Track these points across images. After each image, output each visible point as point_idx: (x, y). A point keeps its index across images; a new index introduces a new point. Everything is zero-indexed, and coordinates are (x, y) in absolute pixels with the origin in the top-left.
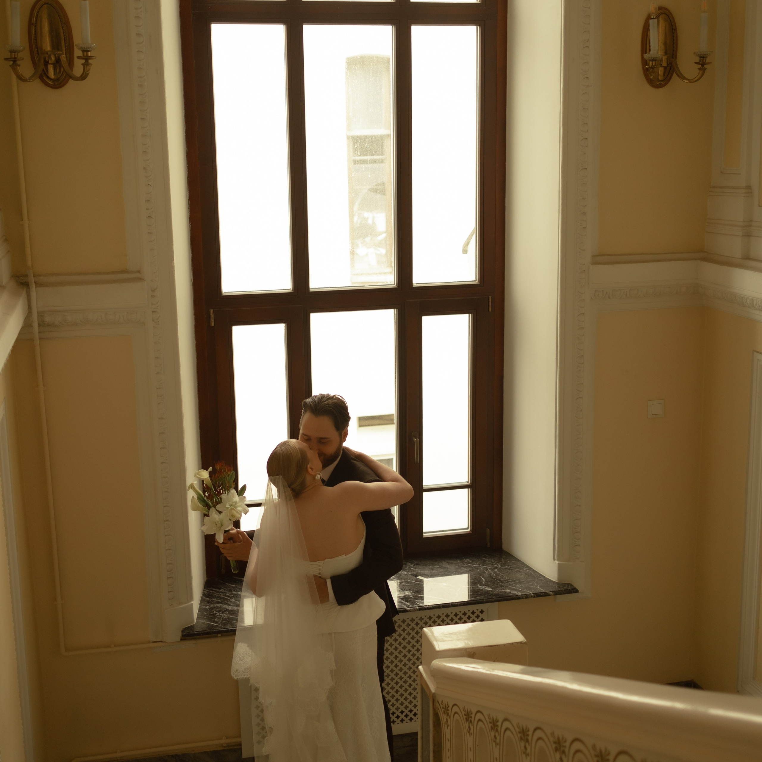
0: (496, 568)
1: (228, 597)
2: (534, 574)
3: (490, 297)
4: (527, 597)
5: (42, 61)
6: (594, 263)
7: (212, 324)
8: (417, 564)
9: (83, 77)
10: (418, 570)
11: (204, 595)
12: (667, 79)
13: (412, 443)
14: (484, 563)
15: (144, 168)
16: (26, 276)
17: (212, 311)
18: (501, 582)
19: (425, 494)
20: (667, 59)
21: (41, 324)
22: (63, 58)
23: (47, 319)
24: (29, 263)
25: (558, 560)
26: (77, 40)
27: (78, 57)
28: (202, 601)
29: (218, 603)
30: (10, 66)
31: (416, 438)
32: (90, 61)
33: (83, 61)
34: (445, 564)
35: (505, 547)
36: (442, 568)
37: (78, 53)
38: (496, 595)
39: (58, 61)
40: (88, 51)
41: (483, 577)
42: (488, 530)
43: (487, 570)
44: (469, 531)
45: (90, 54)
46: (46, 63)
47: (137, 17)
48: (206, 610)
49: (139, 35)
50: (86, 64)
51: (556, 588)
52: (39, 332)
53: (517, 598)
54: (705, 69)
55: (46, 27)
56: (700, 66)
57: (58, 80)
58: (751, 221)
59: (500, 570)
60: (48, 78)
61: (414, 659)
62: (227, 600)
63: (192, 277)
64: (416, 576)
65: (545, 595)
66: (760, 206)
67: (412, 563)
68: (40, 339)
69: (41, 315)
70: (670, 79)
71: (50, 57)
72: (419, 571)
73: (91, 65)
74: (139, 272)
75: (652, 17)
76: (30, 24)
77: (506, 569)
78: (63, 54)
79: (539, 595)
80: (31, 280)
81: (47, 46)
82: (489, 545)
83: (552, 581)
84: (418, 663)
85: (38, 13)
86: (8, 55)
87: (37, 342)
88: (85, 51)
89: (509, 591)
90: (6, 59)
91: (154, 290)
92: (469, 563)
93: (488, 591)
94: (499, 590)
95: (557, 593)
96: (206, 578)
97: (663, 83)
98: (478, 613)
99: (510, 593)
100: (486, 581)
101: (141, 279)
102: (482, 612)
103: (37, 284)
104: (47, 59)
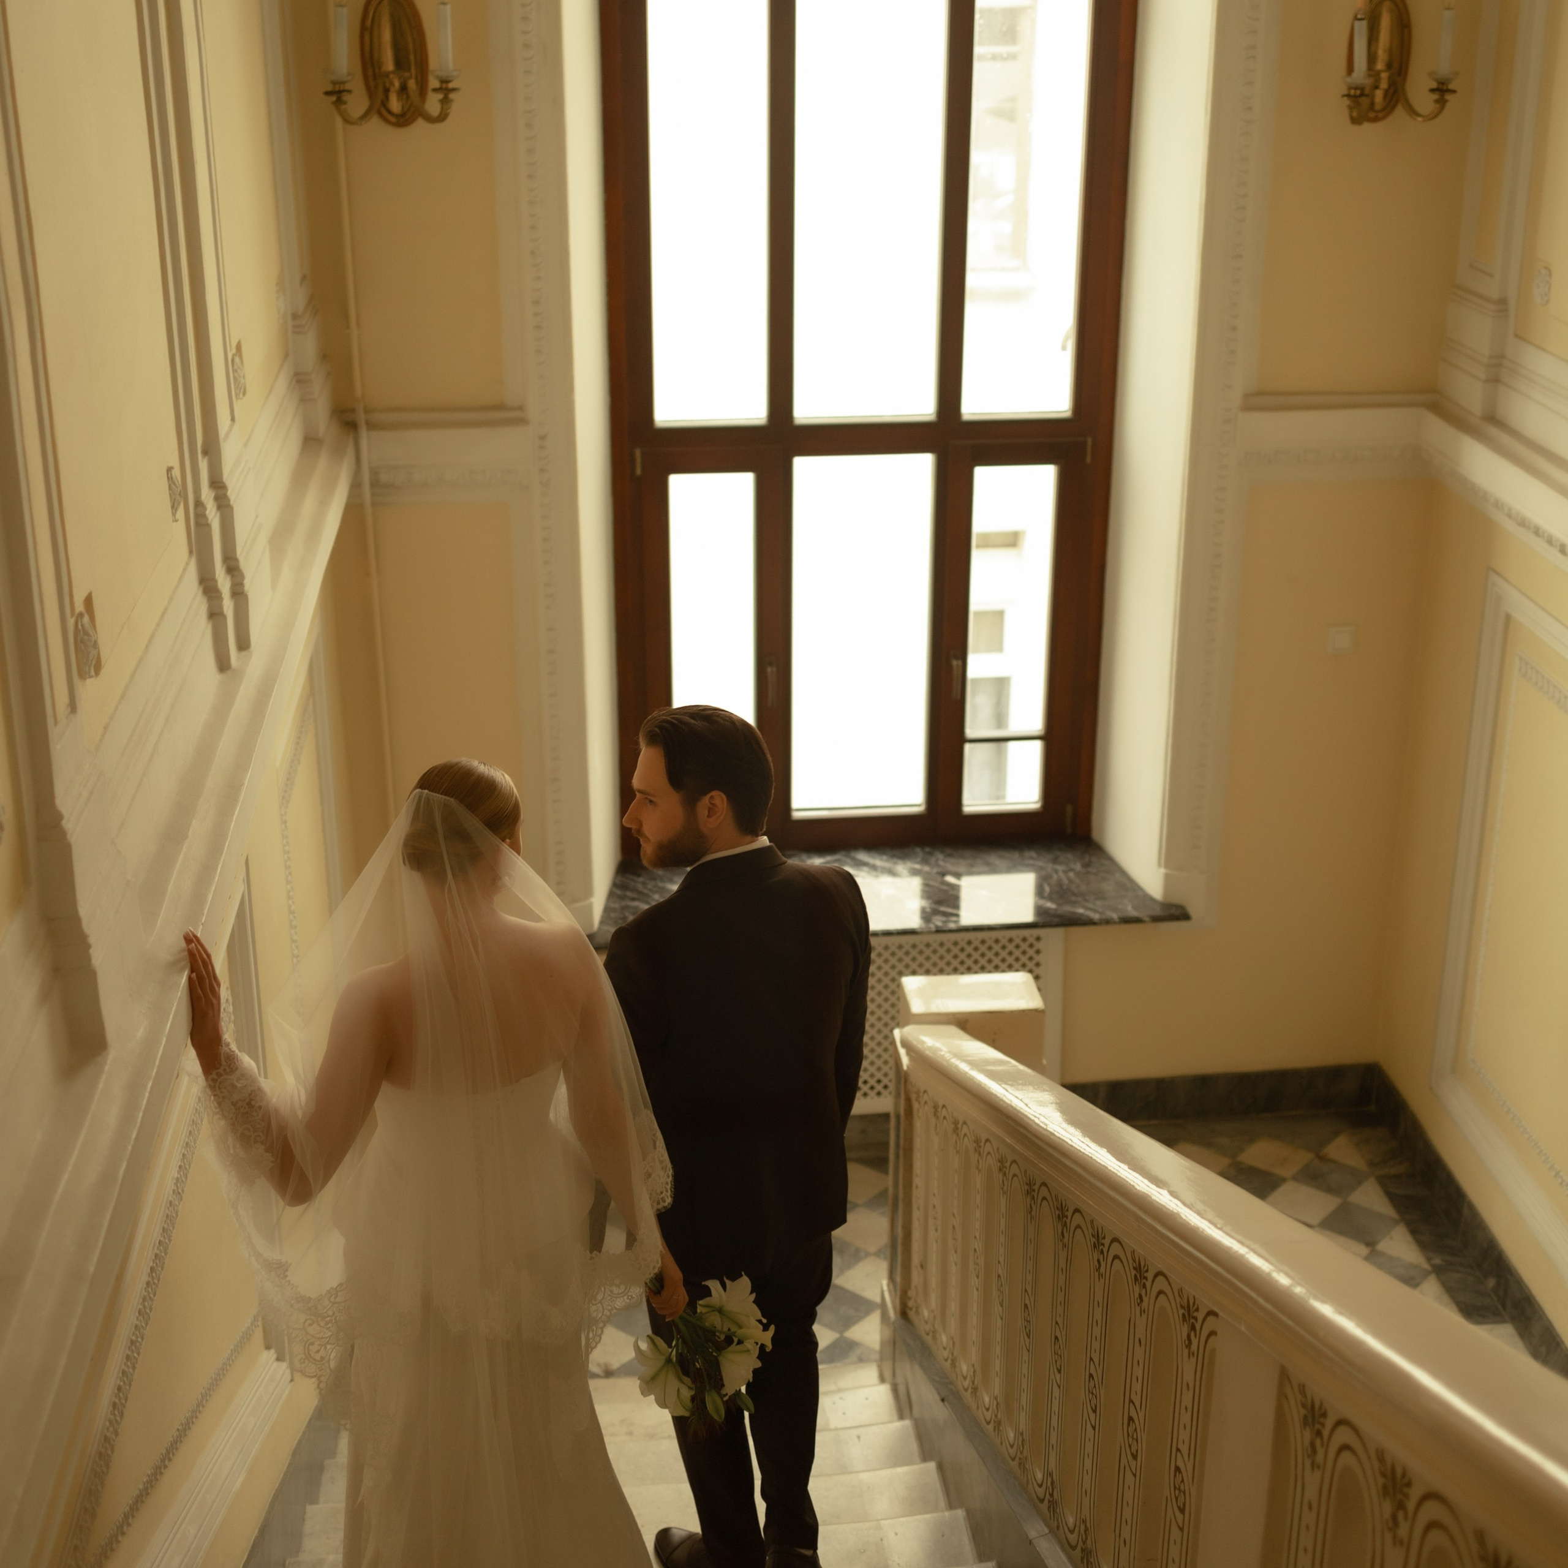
0: (1072, 870)
1: (650, 890)
2: (1129, 885)
3: (1089, 441)
4: (1108, 922)
5: (381, 89)
6: (1247, 408)
7: (639, 472)
8: (950, 855)
9: (442, 117)
10: (949, 864)
11: (614, 885)
12: (1389, 107)
13: (949, 668)
14: (1055, 861)
15: (532, 253)
16: (353, 411)
17: (638, 453)
18: (1074, 894)
19: (968, 748)
20: (1389, 78)
21: (375, 484)
22: (412, 85)
23: (384, 478)
24: (359, 393)
25: (1166, 867)
26: (433, 64)
27: (435, 90)
28: (611, 895)
29: (633, 899)
30: (334, 103)
31: (957, 658)
32: (452, 96)
33: (441, 96)
34: (993, 858)
35: (1095, 835)
36: (988, 864)
37: (433, 83)
38: (1060, 916)
39: (404, 88)
40: (448, 82)
41: (1049, 885)
42: (1069, 809)
43: (1056, 871)
44: (1038, 809)
45: (451, 85)
46: (387, 91)
47: (525, 19)
48: (613, 910)
49: (527, 46)
50: (445, 101)
51: (1158, 911)
52: (373, 495)
53: (1090, 922)
54: (1446, 101)
55: (387, 36)
56: (1436, 96)
57: (403, 115)
58: (1502, 357)
59: (1077, 874)
60: (390, 112)
61: (886, 1019)
62: (647, 895)
63: (608, 398)
64: (944, 875)
65: (1137, 920)
66: (1516, 336)
67: (942, 852)
68: (374, 504)
69: (374, 472)
70: (1393, 108)
71: (392, 84)
72: (950, 867)
73: (452, 101)
74: (520, 408)
75: (1359, 16)
76: (363, 28)
77: (1088, 873)
78: (411, 77)
79: (1126, 921)
80: (361, 418)
81: (389, 65)
82: (1069, 831)
83: (1152, 900)
84: (892, 1024)
85: (374, 13)
86: (330, 88)
87: (369, 510)
88: (445, 81)
89: (1081, 911)
90: (328, 93)
91: (543, 438)
92: (1032, 858)
93: (1049, 909)
94: (1067, 909)
95: (1156, 919)
96: (619, 857)
97: (1381, 115)
98: (1031, 940)
99: (1082, 915)
100: (1051, 892)
101: (522, 421)
102: (1038, 939)
103: (371, 426)
104: (387, 85)
